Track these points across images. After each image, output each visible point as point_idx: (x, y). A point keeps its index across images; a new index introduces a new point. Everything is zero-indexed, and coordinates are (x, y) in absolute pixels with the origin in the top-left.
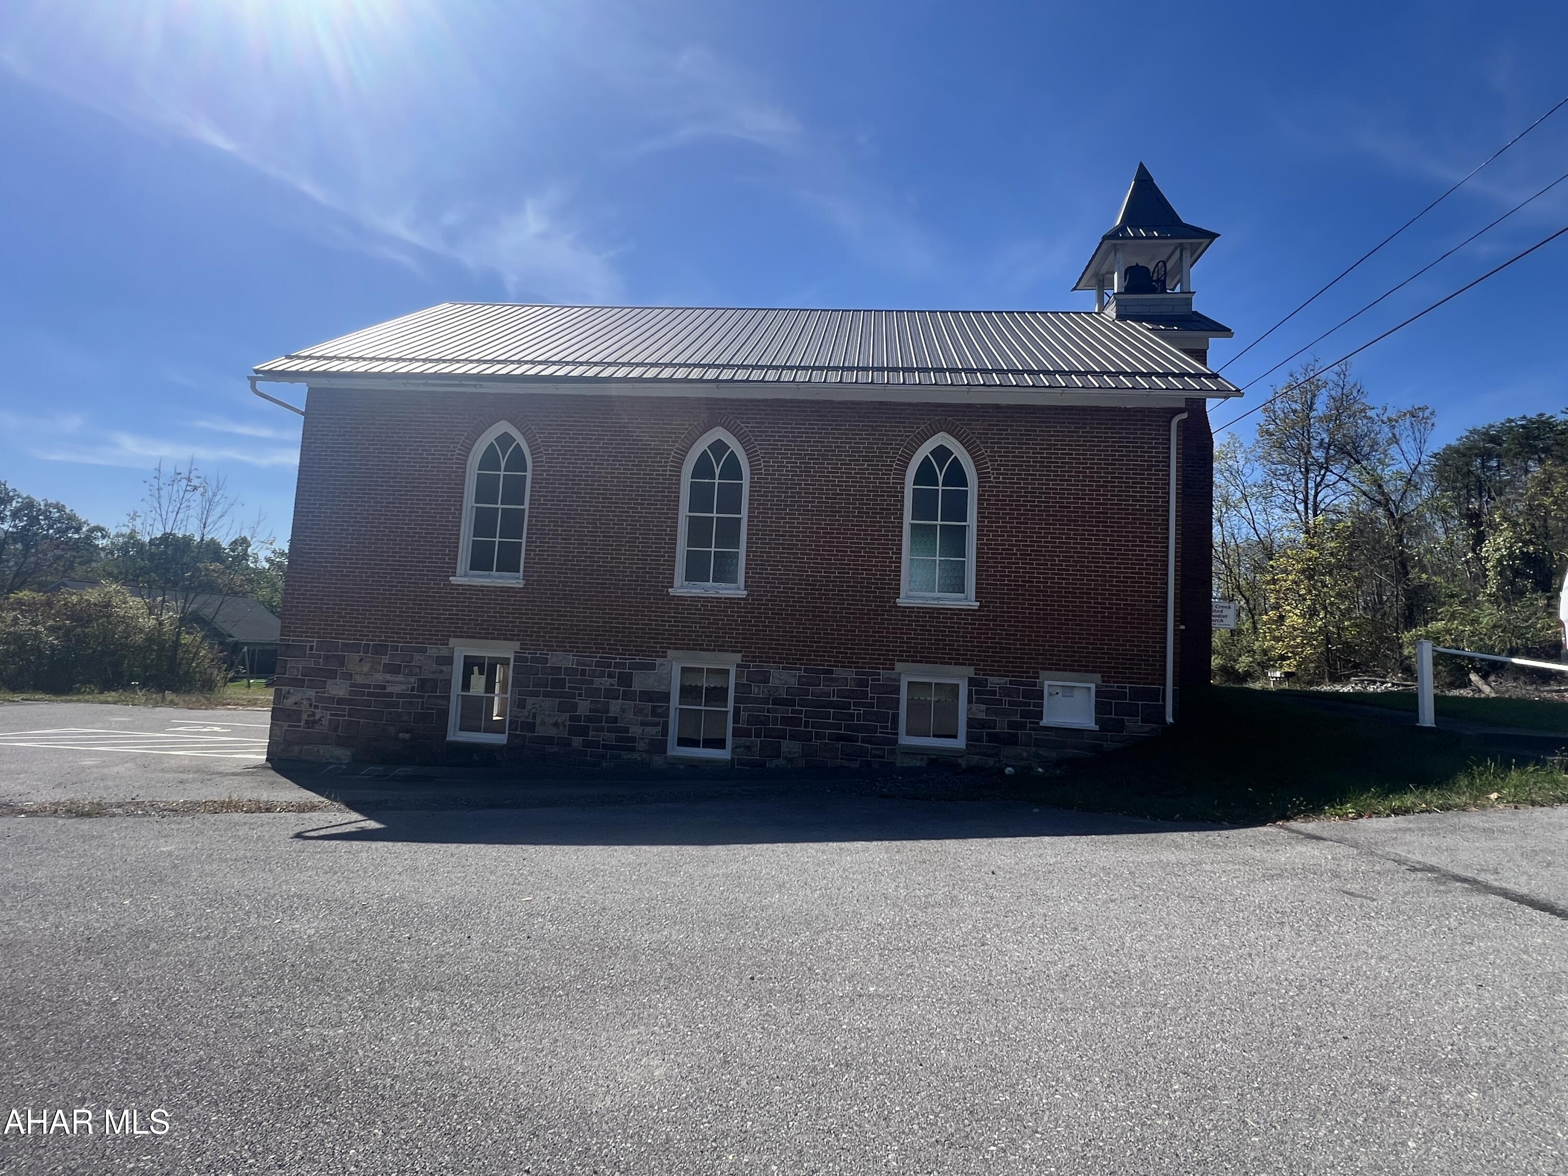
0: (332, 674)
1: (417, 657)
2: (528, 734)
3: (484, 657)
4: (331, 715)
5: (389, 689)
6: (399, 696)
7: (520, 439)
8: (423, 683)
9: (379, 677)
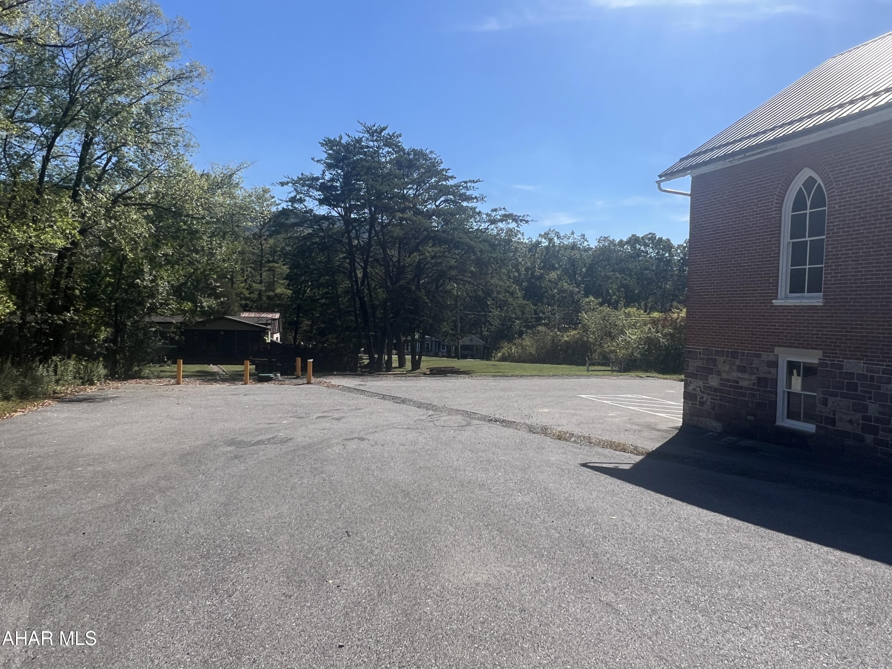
0: (710, 371)
1: (756, 361)
2: (831, 427)
3: (800, 362)
4: (712, 399)
5: (741, 383)
6: (747, 389)
7: (819, 181)
8: (759, 379)
9: (735, 375)
